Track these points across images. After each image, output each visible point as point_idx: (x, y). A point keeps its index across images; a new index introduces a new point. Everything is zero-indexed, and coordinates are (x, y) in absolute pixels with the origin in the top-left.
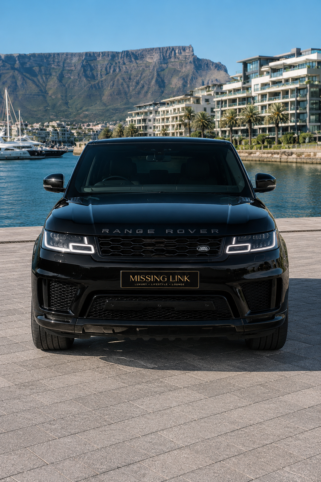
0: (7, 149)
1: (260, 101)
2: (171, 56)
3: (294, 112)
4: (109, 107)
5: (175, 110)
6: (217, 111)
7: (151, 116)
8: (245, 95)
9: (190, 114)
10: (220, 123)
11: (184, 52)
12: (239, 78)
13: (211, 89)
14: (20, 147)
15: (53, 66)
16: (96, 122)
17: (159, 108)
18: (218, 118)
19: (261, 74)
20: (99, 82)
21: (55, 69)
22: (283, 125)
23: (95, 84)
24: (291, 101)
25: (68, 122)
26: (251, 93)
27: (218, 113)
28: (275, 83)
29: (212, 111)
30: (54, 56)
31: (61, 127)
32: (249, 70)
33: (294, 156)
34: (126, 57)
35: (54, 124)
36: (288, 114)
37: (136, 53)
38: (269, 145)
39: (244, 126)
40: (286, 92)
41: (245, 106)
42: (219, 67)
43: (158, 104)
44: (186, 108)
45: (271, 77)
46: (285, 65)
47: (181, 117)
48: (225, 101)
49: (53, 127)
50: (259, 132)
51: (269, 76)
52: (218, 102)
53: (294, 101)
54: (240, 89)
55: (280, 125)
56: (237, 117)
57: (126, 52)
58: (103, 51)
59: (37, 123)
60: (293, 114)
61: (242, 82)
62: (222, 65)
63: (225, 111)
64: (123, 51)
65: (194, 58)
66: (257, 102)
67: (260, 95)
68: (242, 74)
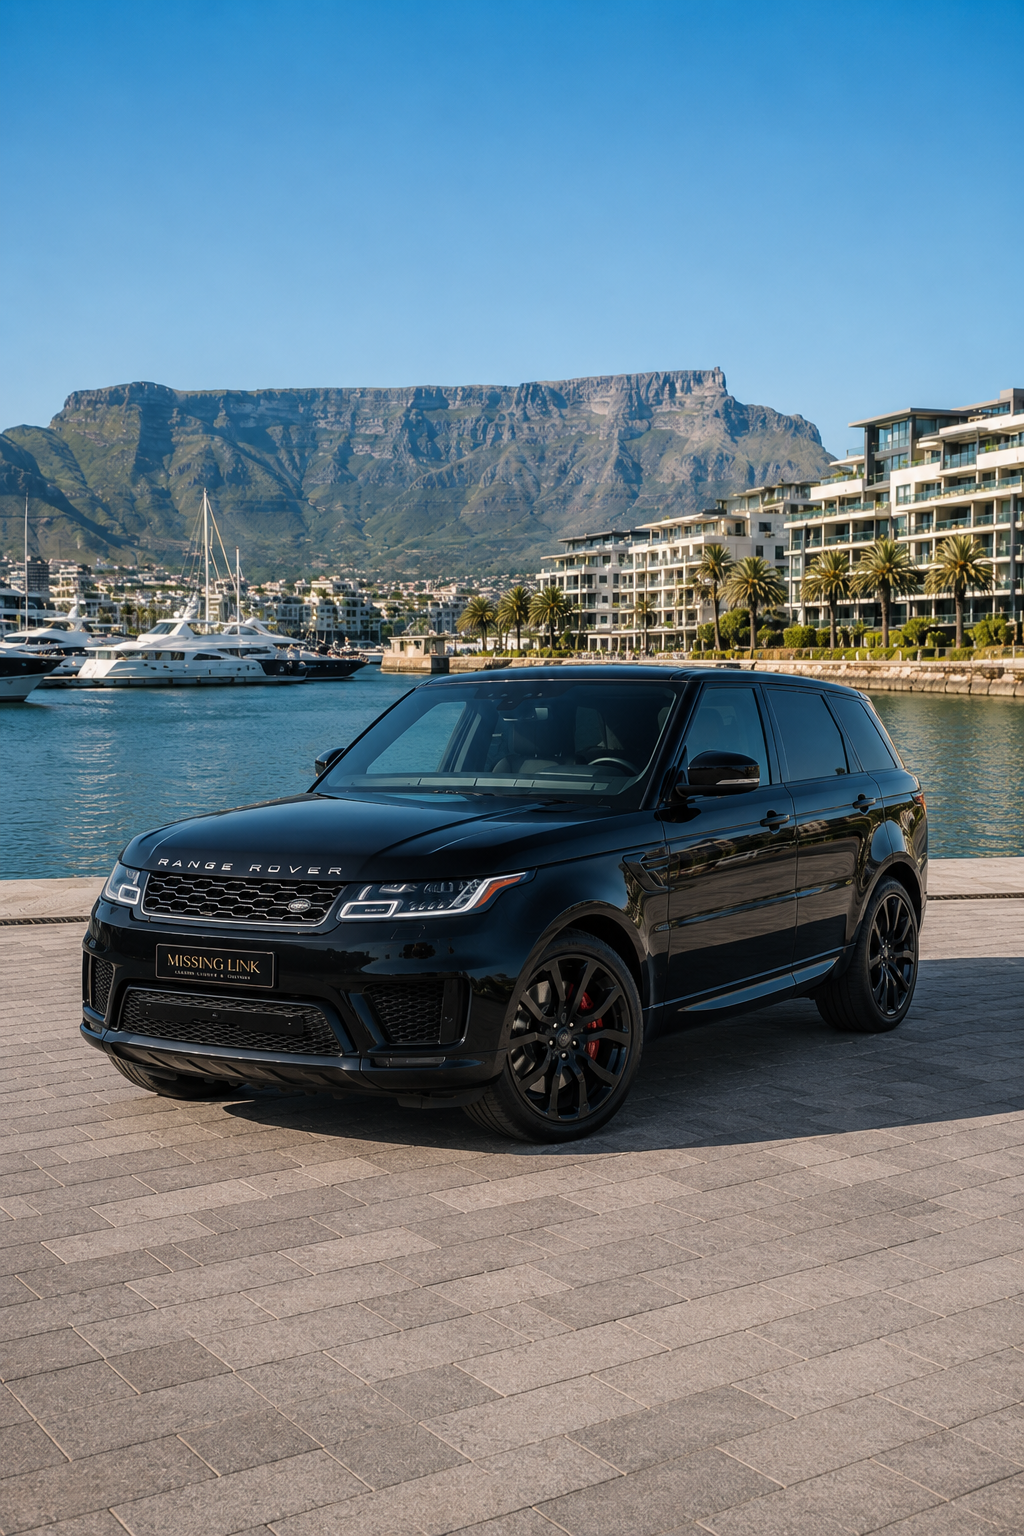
0: (201, 657)
1: (913, 528)
2: (661, 398)
3: (1007, 559)
4: (480, 536)
5: (675, 552)
6: (792, 556)
7: (608, 567)
8: (870, 514)
9: (717, 562)
10: (801, 587)
11: (698, 384)
12: (855, 469)
13: (775, 497)
14: (237, 650)
15: (322, 424)
16: (444, 578)
17: (631, 545)
18: (797, 575)
19: (917, 458)
20: (452, 468)
21: (331, 432)
22: (977, 594)
23: (441, 473)
24: (997, 531)
25: (364, 576)
26: (889, 508)
27: (797, 560)
28: (954, 482)
29: (779, 554)
30: (327, 398)
31: (346, 595)
32: (882, 447)
33: (1008, 678)
34: (533, 400)
35: (326, 585)
36: (989, 566)
37: (561, 389)
38: (937, 649)
39: (870, 596)
40: (986, 508)
41: (872, 543)
42: (797, 428)
43: (627, 534)
44: (706, 547)
45: (944, 466)
46: (982, 434)
47: (692, 570)
48: (817, 530)
49: (323, 593)
50: (911, 614)
51: (938, 465)
52: (796, 532)
53: (1007, 531)
54: (860, 498)
55: (969, 594)
56: (851, 573)
57: (531, 388)
58: (465, 383)
59: (273, 580)
60: (1006, 564)
61: (864, 480)
62: (806, 422)
63: (815, 555)
64: (523, 385)
65: (726, 405)
66: (903, 534)
67: (914, 515)
68: (863, 457)
